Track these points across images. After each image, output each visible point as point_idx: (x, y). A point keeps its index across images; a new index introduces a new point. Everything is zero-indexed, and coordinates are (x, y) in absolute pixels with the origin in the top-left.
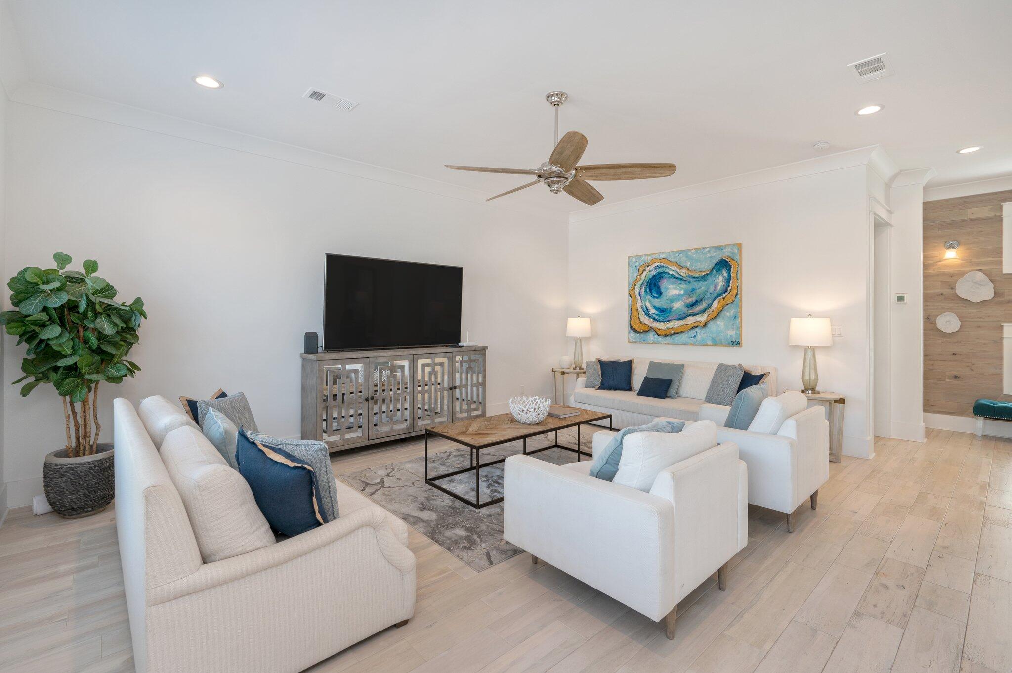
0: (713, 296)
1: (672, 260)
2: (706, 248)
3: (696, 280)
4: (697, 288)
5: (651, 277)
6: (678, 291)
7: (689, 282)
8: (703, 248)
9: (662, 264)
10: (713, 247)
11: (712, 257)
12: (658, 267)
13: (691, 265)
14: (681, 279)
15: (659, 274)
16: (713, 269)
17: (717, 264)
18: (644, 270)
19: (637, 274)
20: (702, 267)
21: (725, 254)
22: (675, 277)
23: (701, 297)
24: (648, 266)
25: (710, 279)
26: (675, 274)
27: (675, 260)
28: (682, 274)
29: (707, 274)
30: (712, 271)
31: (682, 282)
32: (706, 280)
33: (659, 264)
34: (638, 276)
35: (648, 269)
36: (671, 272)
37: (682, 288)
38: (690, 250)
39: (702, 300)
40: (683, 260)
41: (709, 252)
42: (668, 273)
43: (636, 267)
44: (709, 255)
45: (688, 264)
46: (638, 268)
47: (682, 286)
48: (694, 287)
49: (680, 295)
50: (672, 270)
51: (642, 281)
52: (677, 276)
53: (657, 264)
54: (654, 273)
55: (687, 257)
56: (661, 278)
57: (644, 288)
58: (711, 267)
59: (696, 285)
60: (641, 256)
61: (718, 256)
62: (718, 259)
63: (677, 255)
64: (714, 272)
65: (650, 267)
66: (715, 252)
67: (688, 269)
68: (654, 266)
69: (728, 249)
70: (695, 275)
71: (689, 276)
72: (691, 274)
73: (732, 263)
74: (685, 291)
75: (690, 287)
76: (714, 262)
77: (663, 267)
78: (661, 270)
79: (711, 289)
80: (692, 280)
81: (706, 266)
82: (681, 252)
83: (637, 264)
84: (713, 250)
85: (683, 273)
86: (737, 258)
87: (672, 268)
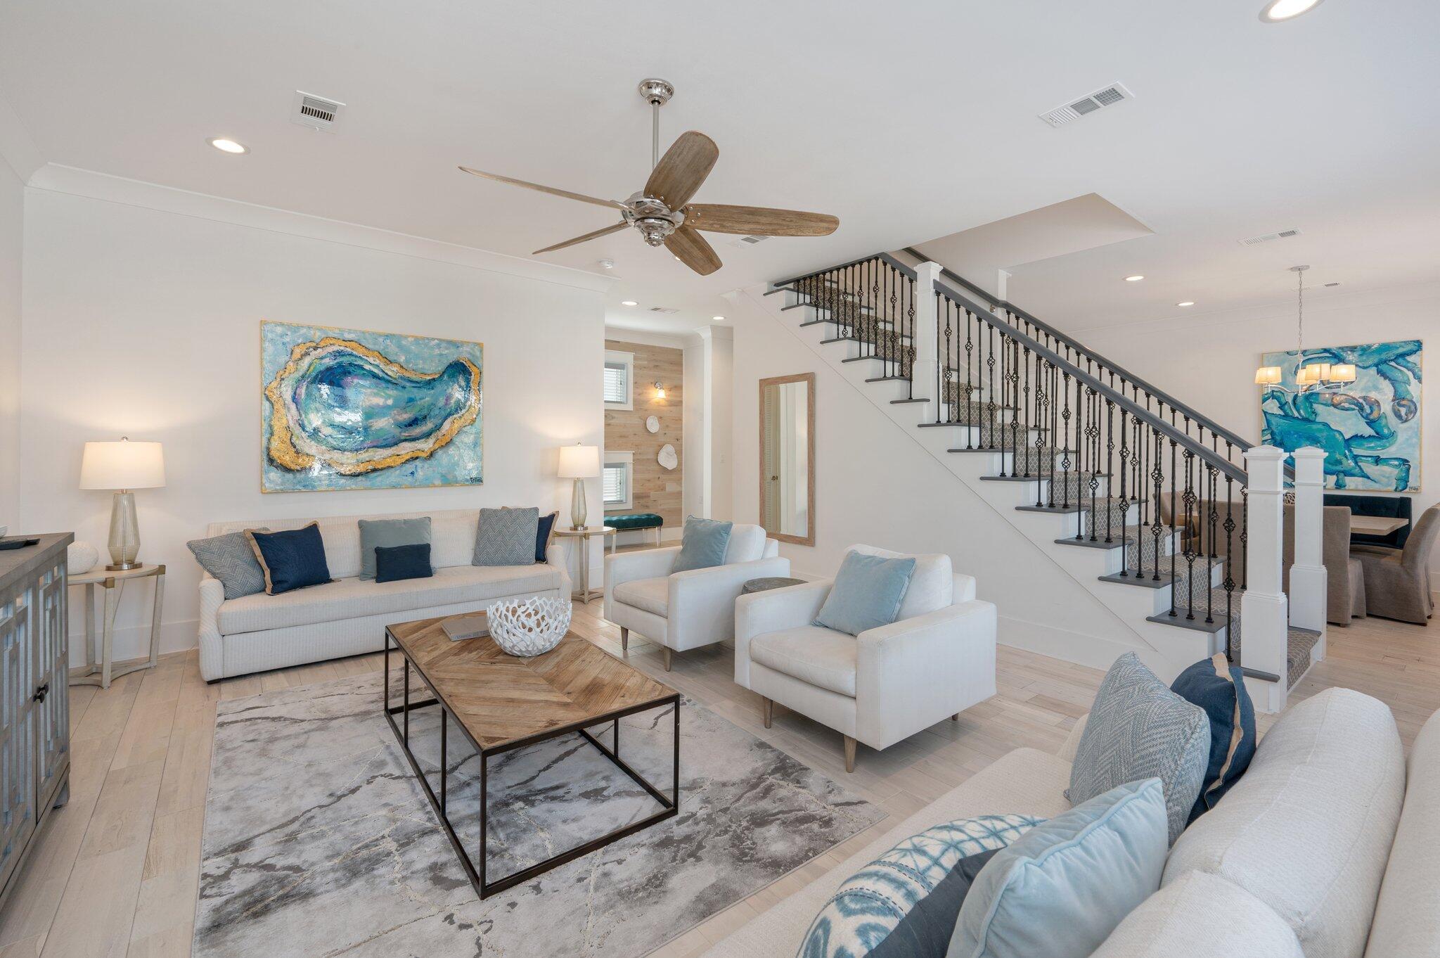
0: (444, 413)
1: (370, 346)
2: (434, 339)
3: (414, 385)
4: (418, 398)
5: (322, 368)
6: (383, 400)
7: (404, 387)
8: (428, 339)
9: (349, 350)
10: (444, 340)
11: (441, 355)
12: (340, 354)
13: (407, 361)
14: (389, 382)
15: (340, 365)
16: (443, 373)
17: (451, 366)
18: (307, 354)
19: (287, 358)
20: (426, 367)
21: (463, 355)
22: (375, 376)
23: (425, 412)
24: (315, 348)
25: (439, 387)
26: (376, 371)
27: (377, 347)
28: (390, 373)
29: (434, 379)
30: (441, 376)
31: (390, 385)
32: (433, 389)
33: (342, 348)
34: (291, 363)
35: (314, 354)
36: (367, 367)
37: (389, 397)
38: (406, 337)
39: (425, 417)
40: (392, 349)
41: (438, 346)
42: (361, 367)
43: (283, 344)
44: (437, 351)
45: (402, 359)
46: (290, 347)
47: (390, 392)
48: (413, 396)
49: (388, 407)
50: (372, 363)
51: (301, 374)
52: (381, 374)
53: (336, 348)
54: (329, 362)
55: (400, 347)
56: (346, 373)
57: (304, 387)
58: (441, 368)
59: (417, 393)
60: (299, 327)
61: (452, 356)
62: (452, 359)
63: (381, 340)
64: (445, 377)
65: (319, 350)
66: (447, 349)
67: (402, 367)
68: (331, 349)
69: (465, 349)
70: (414, 377)
71: (401, 378)
72: (407, 374)
73: (473, 370)
74: (396, 400)
75: (406, 396)
76: (446, 363)
77: (351, 355)
78: (345, 360)
79: (441, 402)
80: (408, 384)
81: (433, 368)
82: (387, 336)
83: (287, 339)
84: (444, 345)
85: (392, 371)
86: (478, 363)
87: (371, 360)
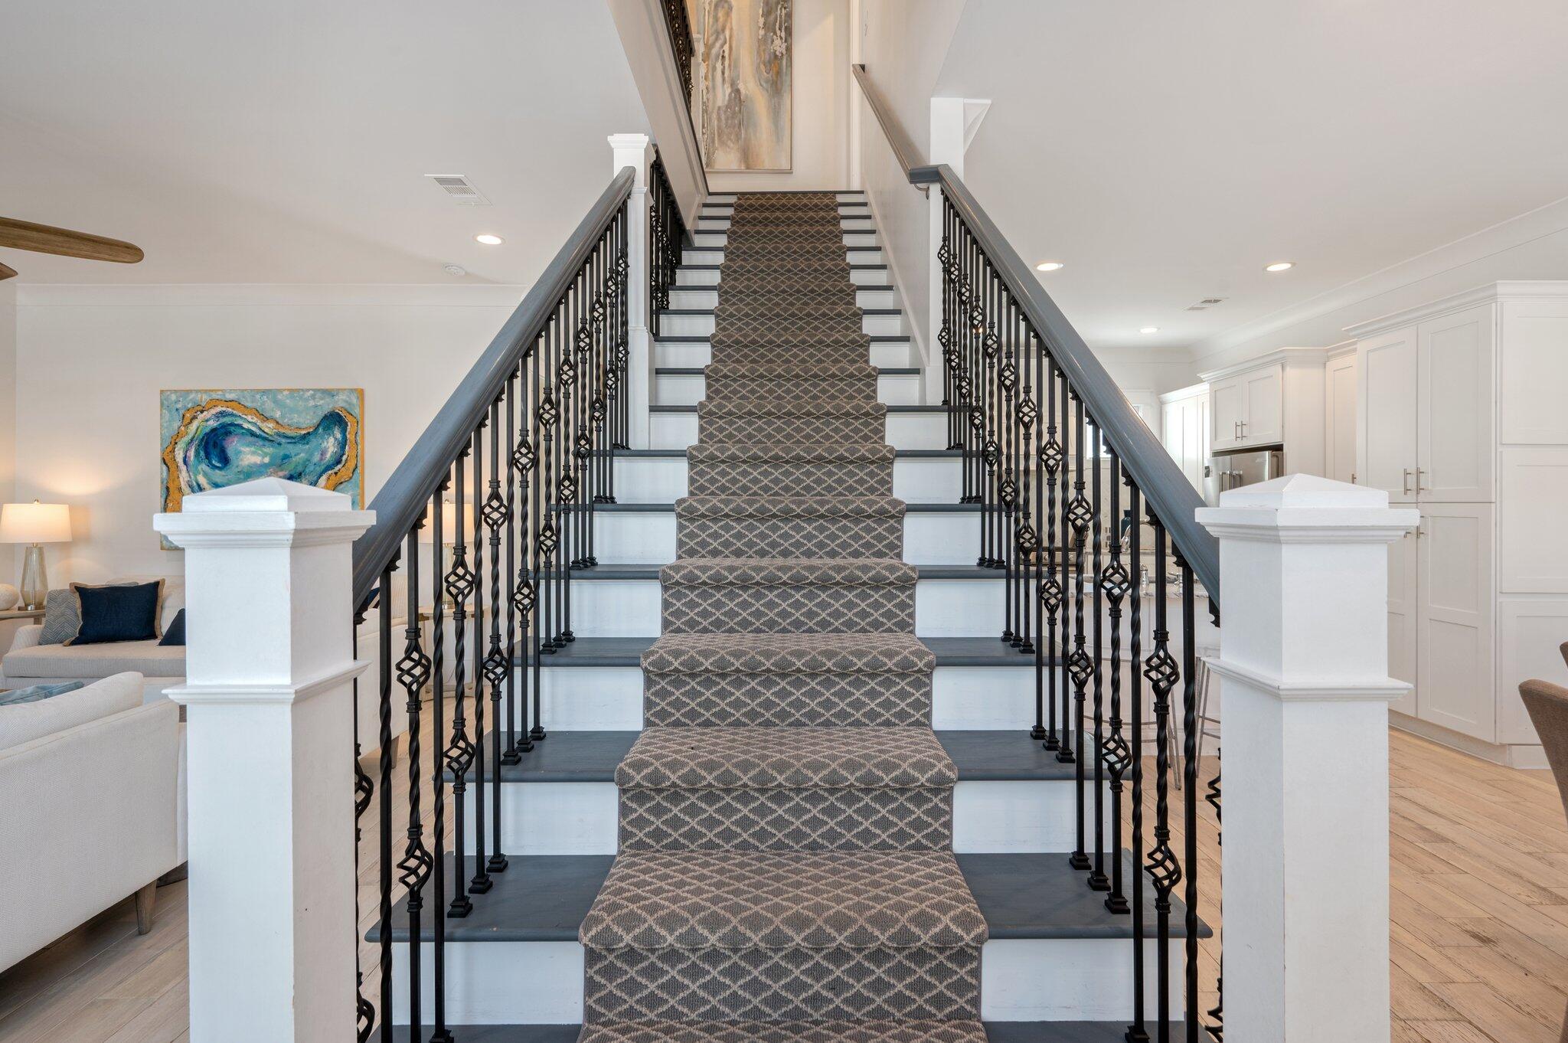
0: (319, 469)
1: (249, 404)
2: (308, 390)
3: (289, 441)
4: (293, 454)
5: (207, 430)
6: (260, 458)
7: (280, 444)
8: (302, 390)
9: (230, 410)
10: (319, 390)
11: (316, 406)
12: (222, 414)
13: (283, 416)
14: (265, 439)
15: (224, 426)
16: (318, 425)
17: (326, 417)
18: (194, 418)
19: (179, 423)
20: (301, 420)
21: (338, 403)
22: (253, 434)
23: (300, 469)
24: (202, 412)
25: (314, 442)
26: (254, 429)
27: (254, 405)
28: (266, 430)
29: (309, 433)
30: (317, 428)
31: (267, 443)
32: (308, 443)
33: (224, 409)
34: (183, 428)
35: (201, 416)
36: (246, 425)
37: (265, 455)
38: (280, 391)
39: (300, 474)
40: (269, 407)
41: (313, 397)
42: (240, 426)
43: (177, 410)
44: (312, 403)
45: (278, 414)
46: (182, 412)
47: (266, 450)
48: (288, 453)
49: (266, 466)
50: (249, 422)
51: (190, 437)
52: (258, 432)
53: (219, 409)
54: (213, 424)
55: (276, 402)
56: (228, 433)
57: (193, 450)
58: (316, 421)
59: (291, 449)
60: (189, 392)
61: (327, 406)
62: (327, 410)
63: (258, 396)
64: (321, 430)
65: (205, 413)
66: (322, 399)
67: (277, 423)
68: (214, 411)
69: (342, 397)
70: (289, 433)
71: (279, 435)
72: (282, 431)
73: (349, 419)
74: (272, 458)
75: (281, 452)
76: (321, 414)
77: (232, 415)
78: (227, 420)
79: (316, 458)
80: (283, 441)
81: (307, 420)
82: (265, 392)
83: (179, 406)
84: (319, 395)
85: (269, 428)
86: (356, 411)
87: (249, 418)
